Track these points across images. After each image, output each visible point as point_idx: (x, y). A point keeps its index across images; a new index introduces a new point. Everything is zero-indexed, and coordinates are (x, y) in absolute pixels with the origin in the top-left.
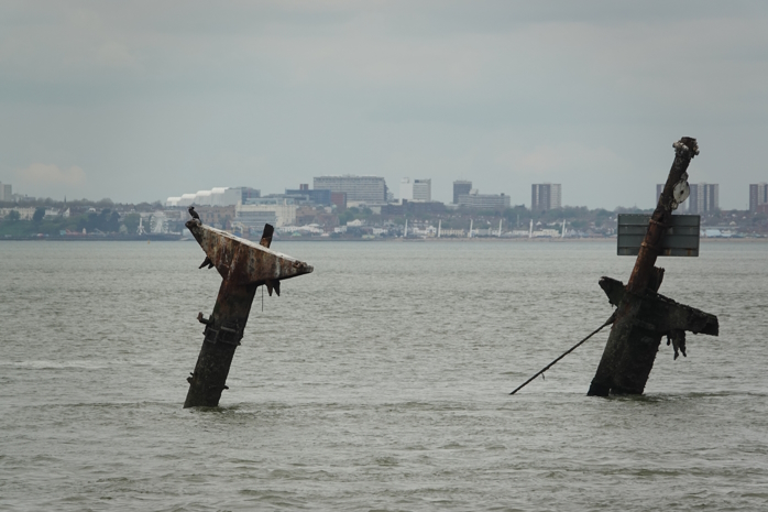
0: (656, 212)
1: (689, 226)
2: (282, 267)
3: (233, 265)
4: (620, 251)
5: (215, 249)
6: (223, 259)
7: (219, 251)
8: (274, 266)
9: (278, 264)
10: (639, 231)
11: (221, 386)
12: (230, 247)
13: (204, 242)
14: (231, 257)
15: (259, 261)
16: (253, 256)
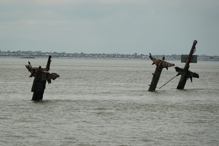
0: (189, 55)
1: (195, 57)
2: (170, 65)
3: (160, 64)
4: (182, 62)
5: (156, 61)
6: (157, 63)
7: (156, 62)
8: (168, 65)
9: (169, 64)
10: (185, 58)
11: (155, 87)
12: (159, 61)
13: (153, 60)
14: (159, 63)
15: (165, 63)
16: (164, 63)
